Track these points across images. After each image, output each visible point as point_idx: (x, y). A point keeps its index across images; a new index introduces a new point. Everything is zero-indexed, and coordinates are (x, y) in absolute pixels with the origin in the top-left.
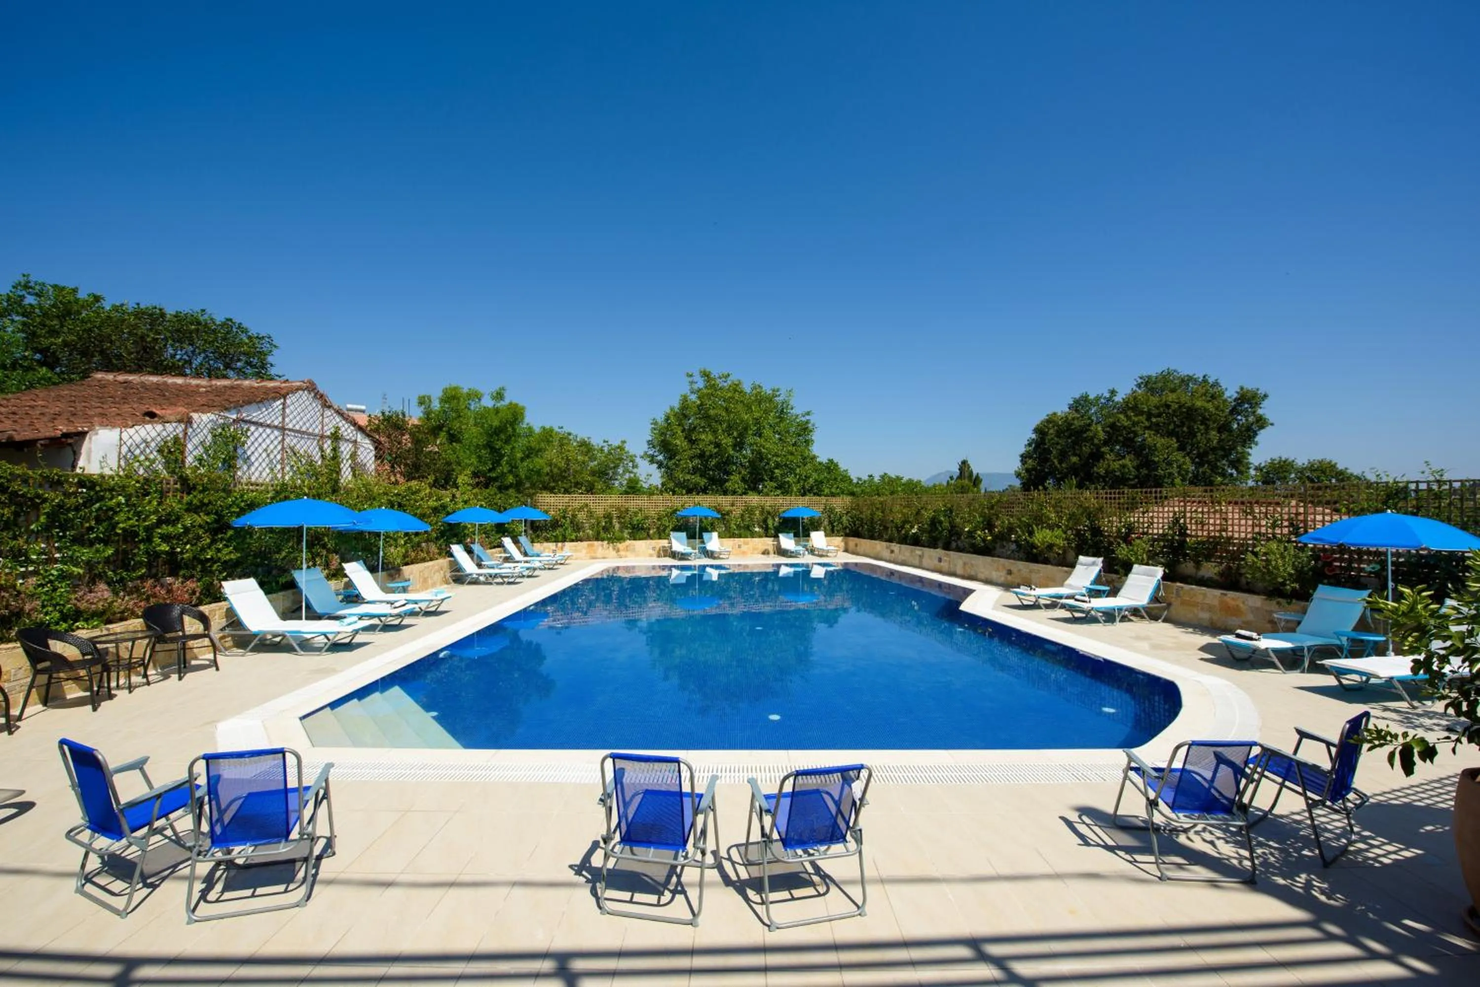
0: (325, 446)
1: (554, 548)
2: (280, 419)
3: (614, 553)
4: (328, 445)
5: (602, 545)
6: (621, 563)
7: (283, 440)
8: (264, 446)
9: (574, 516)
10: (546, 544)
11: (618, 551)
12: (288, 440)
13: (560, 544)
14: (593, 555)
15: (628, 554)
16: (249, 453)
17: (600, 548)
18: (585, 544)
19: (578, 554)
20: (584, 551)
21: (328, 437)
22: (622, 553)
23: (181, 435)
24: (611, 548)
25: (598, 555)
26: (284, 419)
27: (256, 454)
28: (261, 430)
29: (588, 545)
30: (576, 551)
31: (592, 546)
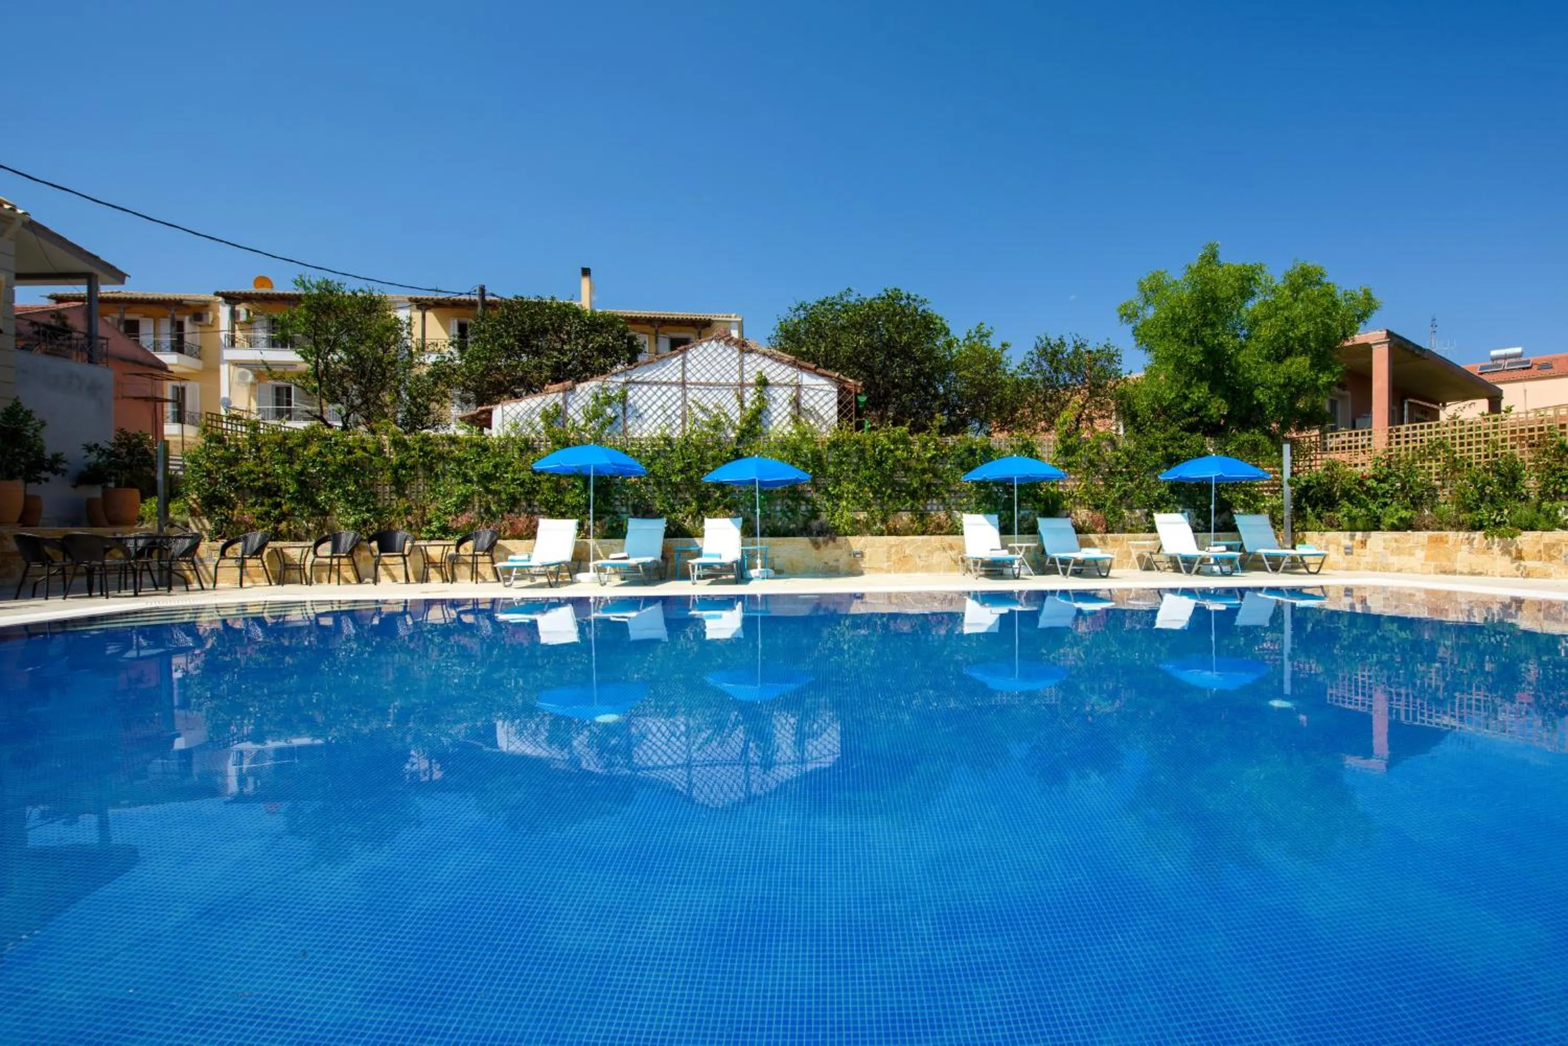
0: (747, 395)
1: (1347, 542)
2: (679, 375)
3: (1504, 563)
4: (750, 395)
5: (1470, 542)
6: (1530, 591)
7: (685, 395)
8: (659, 403)
9: (1411, 472)
10: (1331, 535)
11: (1519, 557)
12: (690, 395)
13: (1359, 535)
14: (1445, 564)
15: (1552, 567)
16: (641, 411)
17: (1465, 547)
18: (1423, 536)
19: (1405, 560)
20: (1420, 554)
21: (751, 385)
22: (1529, 563)
23: (561, 403)
24: (1496, 549)
25: (1459, 567)
26: (684, 374)
27: (650, 412)
28: (655, 388)
29: (1431, 539)
30: (1398, 551)
31: (1441, 540)
